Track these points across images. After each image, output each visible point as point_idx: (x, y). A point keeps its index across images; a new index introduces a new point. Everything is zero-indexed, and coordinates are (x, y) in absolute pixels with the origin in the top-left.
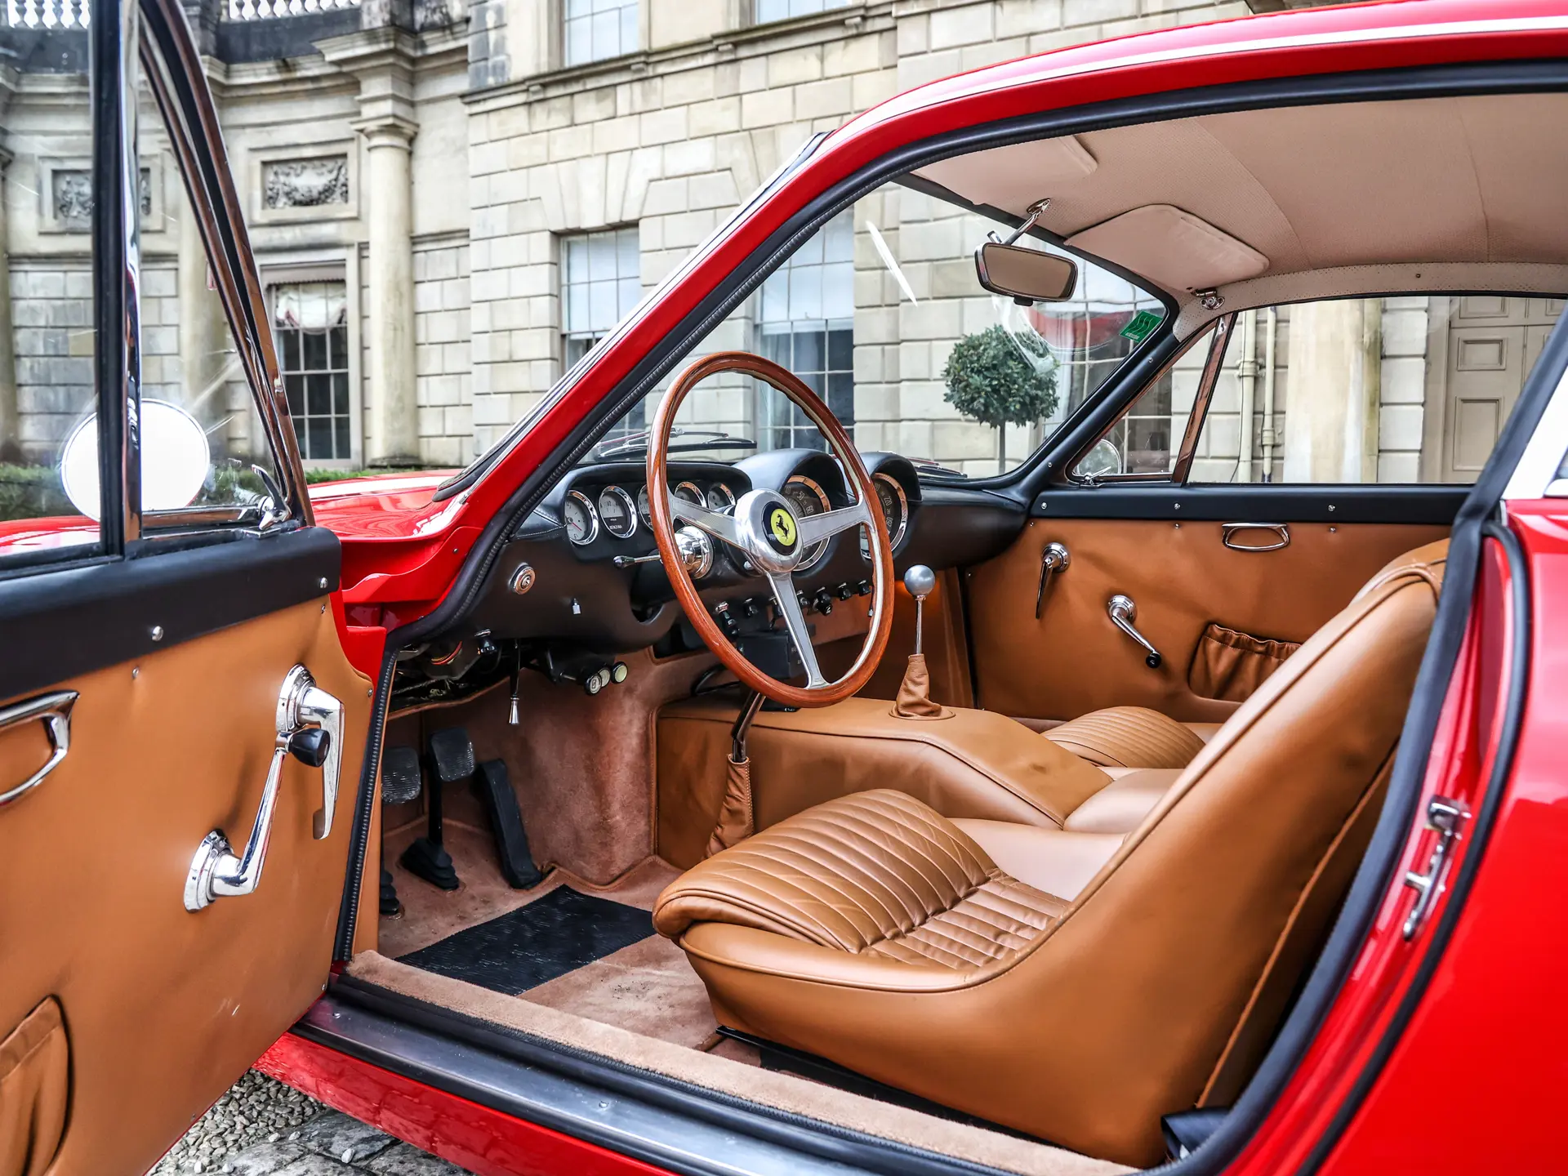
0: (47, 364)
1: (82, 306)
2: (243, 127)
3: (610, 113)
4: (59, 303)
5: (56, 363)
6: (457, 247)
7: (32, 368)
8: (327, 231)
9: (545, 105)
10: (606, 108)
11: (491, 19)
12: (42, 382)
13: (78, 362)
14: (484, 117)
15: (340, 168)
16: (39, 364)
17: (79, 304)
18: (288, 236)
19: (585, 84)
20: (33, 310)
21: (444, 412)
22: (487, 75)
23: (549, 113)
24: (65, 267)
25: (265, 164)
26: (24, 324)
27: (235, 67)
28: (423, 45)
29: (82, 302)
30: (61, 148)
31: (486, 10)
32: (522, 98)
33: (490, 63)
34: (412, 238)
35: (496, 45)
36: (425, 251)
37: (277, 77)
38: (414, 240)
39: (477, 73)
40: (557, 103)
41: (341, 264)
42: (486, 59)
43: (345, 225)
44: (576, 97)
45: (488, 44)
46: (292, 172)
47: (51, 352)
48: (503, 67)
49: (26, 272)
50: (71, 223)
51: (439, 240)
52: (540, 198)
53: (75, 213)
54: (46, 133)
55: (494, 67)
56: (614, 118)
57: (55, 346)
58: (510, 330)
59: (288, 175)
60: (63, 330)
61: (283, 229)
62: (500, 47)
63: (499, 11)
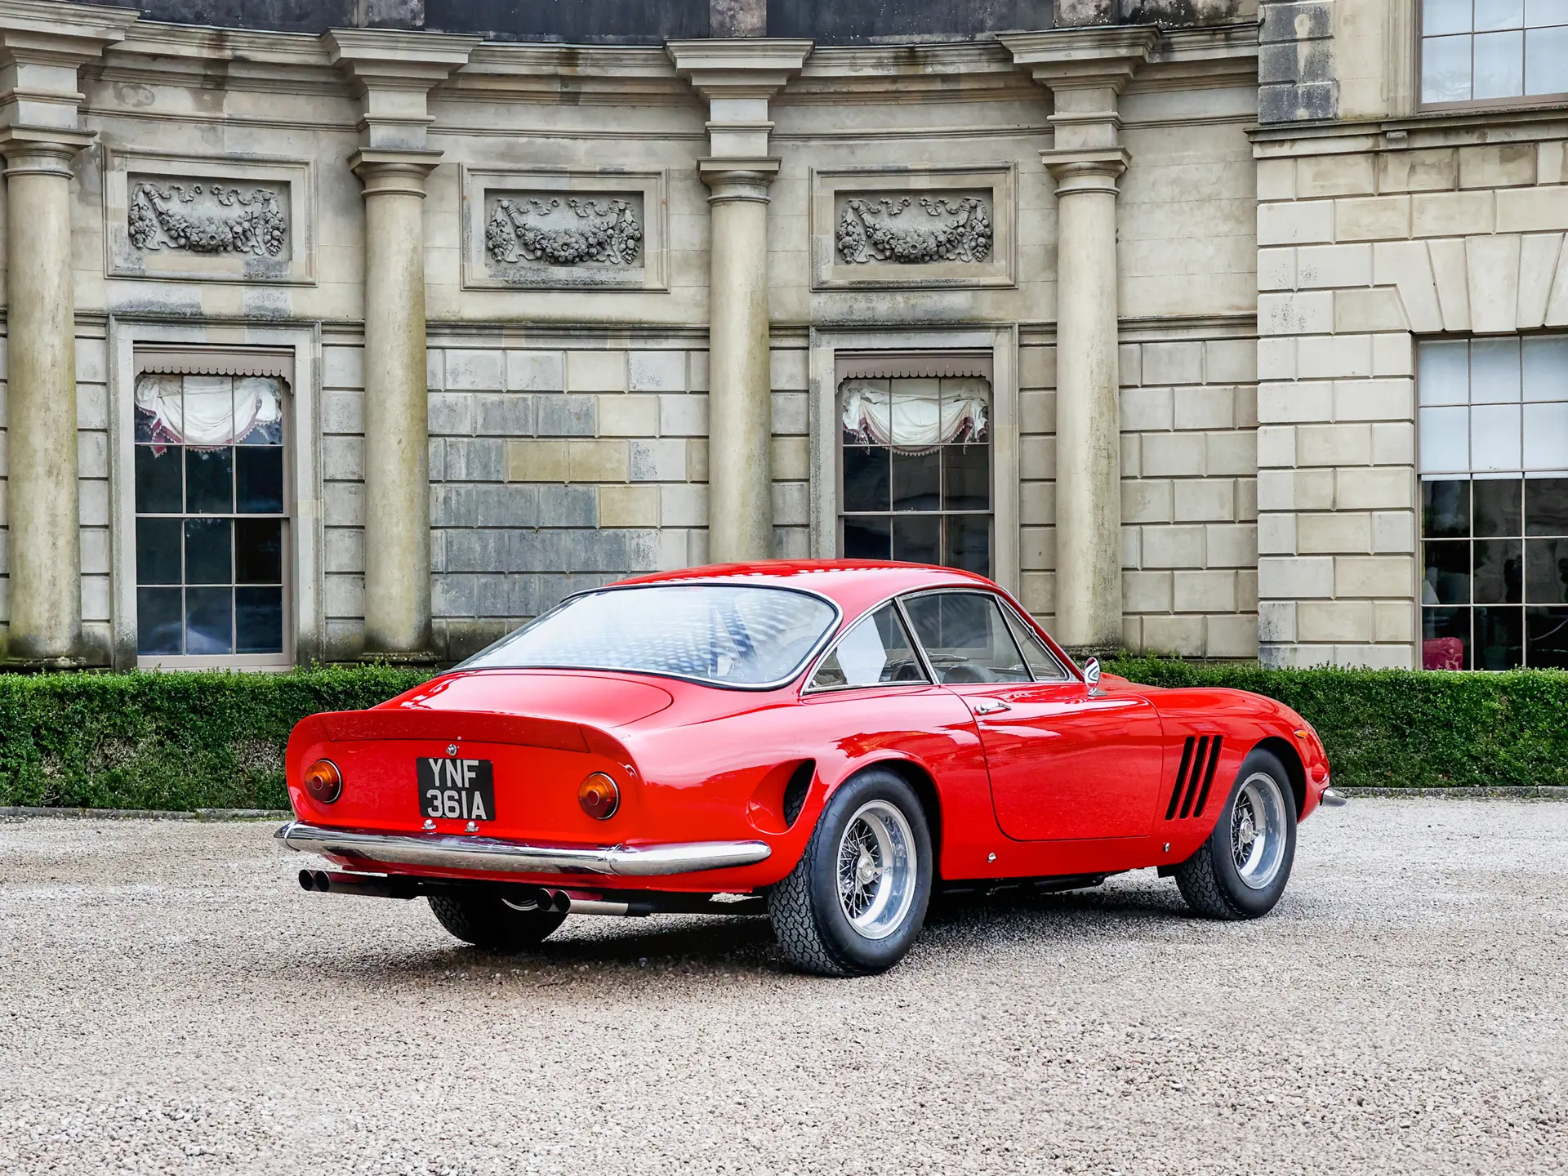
0: (469, 493)
1: (530, 403)
2: (809, 137)
3: (1526, 176)
4: (495, 397)
5: (486, 493)
6: (1204, 340)
7: (447, 500)
8: (956, 303)
9: (1407, 159)
10: (1520, 170)
11: (1302, 26)
12: (463, 524)
13: (520, 492)
14: (1290, 162)
15: (974, 208)
16: (458, 493)
17: (525, 400)
18: (883, 307)
19: (1484, 135)
20: (451, 409)
21: (1172, 577)
22: (1294, 105)
23: (1413, 168)
24: (505, 343)
25: (839, 194)
26: (437, 431)
27: (825, 51)
28: (1168, 48)
29: (530, 396)
30: (503, 156)
31: (1293, 12)
32: (1366, 144)
33: (1301, 88)
34: (1119, 322)
35: (1310, 62)
36: (1141, 343)
37: (893, 72)
38: (1124, 325)
39: (1275, 99)
40: (1430, 158)
41: (987, 353)
42: (1294, 82)
43: (987, 296)
44: (1463, 151)
45: (1296, 61)
46: (883, 208)
47: (476, 476)
48: (1326, 96)
49: (443, 348)
50: (513, 275)
51: (1168, 328)
52: (1394, 285)
53: (512, 258)
54: (479, 132)
55: (1309, 95)
56: (1533, 185)
57: (486, 467)
58: (1334, 467)
59: (875, 213)
60: (500, 440)
61: (873, 296)
62: (1319, 66)
63: (1320, 16)
